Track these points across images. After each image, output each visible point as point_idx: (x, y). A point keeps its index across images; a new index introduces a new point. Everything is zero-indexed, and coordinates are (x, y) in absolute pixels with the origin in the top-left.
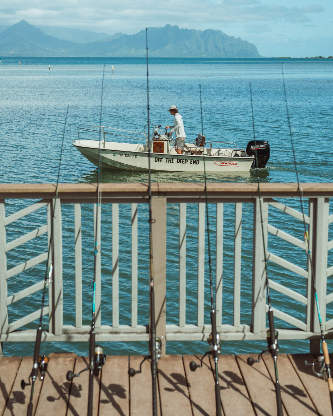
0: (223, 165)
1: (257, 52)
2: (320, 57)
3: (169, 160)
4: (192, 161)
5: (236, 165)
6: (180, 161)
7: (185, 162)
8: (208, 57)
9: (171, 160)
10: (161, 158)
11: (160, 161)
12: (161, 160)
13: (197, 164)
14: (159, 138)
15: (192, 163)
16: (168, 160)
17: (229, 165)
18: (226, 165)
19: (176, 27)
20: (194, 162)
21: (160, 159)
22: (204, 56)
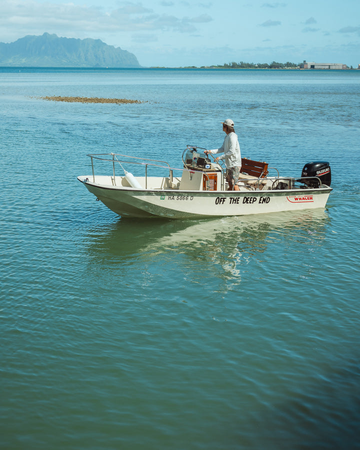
0: (297, 201)
1: (137, 62)
2: (193, 67)
3: (234, 200)
4: (262, 199)
5: (311, 200)
6: (247, 200)
7: (253, 201)
8: (89, 66)
9: (235, 200)
10: (224, 199)
11: (222, 202)
12: (224, 201)
13: (267, 203)
14: (210, 168)
15: (261, 201)
16: (232, 200)
17: (304, 201)
18: (301, 201)
19: (55, 35)
20: (264, 200)
21: (222, 200)
22: (85, 66)
